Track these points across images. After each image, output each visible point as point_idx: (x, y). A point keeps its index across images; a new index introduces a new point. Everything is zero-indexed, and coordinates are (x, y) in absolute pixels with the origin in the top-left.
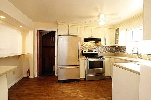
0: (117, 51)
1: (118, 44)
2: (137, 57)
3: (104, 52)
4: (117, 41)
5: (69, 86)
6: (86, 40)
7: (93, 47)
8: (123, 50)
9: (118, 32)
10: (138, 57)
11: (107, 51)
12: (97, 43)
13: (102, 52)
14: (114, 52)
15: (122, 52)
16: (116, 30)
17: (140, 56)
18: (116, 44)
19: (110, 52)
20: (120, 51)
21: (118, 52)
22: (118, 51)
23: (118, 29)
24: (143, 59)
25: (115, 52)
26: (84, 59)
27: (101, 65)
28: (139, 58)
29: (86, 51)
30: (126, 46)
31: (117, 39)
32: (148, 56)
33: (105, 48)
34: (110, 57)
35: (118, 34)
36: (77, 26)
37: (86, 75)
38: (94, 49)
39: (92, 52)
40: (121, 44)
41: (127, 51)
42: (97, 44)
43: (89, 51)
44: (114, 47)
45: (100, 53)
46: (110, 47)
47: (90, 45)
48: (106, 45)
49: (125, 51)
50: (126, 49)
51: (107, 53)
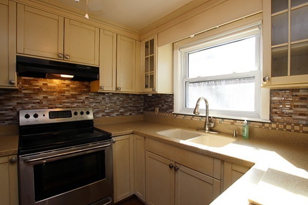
0: (150, 106)
2: (205, 127)
3: (112, 112)
4: (150, 80)
7: (73, 96)
8: (165, 106)
9: (152, 52)
10: (207, 128)
11: (122, 110)
12: (86, 83)
13: (108, 114)
14: (142, 111)
15: (163, 110)
16: (147, 47)
17: (212, 125)
18: (146, 86)
19: (130, 110)
20: (157, 109)
21: (152, 111)
22: (153, 108)
23: (152, 42)
25: (144, 109)
26: (6, 159)
28: (211, 130)
29: (36, 116)
30: (173, 95)
31: (149, 74)
32: (232, 123)
33: (115, 98)
34: (131, 131)
35: (152, 59)
38: (75, 105)
39: (68, 114)
40: (161, 88)
41: (177, 109)
42: (88, 87)
43: (52, 115)
44: (143, 97)
45: (100, 115)
46: (131, 96)
47: (58, 90)
48: (117, 89)
49: (172, 107)
50: (172, 102)
51: (122, 114)
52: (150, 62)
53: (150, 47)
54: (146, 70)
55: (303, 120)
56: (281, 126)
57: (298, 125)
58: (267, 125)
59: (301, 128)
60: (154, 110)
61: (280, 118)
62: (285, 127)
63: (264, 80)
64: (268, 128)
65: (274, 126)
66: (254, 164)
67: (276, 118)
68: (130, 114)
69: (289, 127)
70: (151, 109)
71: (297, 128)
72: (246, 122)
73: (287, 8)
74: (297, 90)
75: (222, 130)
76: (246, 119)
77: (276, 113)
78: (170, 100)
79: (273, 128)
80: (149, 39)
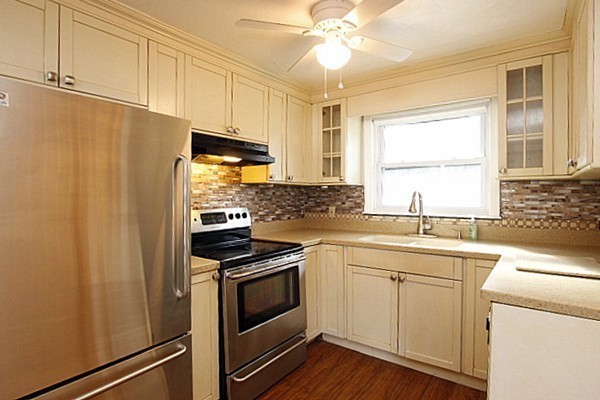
0: (318, 205)
1: (337, 173)
2: (418, 230)
3: (267, 215)
8: (348, 204)
9: (337, 123)
10: (421, 231)
11: (278, 212)
14: (302, 213)
15: (344, 211)
17: (428, 227)
19: (289, 212)
20: (332, 209)
21: (322, 211)
22: (324, 208)
23: (337, 108)
24: (438, 236)
25: (307, 210)
28: (425, 232)
30: (362, 187)
31: (332, 155)
32: (455, 223)
34: (318, 240)
35: (337, 133)
38: (225, 203)
47: (204, 179)
48: (288, 178)
49: (360, 205)
50: (362, 196)
51: (279, 217)
52: (333, 137)
53: (332, 114)
54: (326, 149)
55: (534, 214)
56: (513, 223)
57: (530, 220)
58: (496, 222)
59: (533, 223)
60: (326, 211)
61: (511, 213)
62: (517, 222)
63: (500, 172)
64: (498, 225)
65: (504, 222)
66: (500, 256)
67: (506, 213)
68: (289, 218)
69: (520, 223)
70: (319, 209)
71: (529, 223)
72: (473, 220)
73: (522, 97)
74: (529, 182)
75: (440, 234)
76: (473, 216)
77: (507, 208)
78: (356, 194)
79: (504, 226)
80: (331, 104)
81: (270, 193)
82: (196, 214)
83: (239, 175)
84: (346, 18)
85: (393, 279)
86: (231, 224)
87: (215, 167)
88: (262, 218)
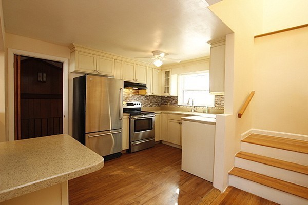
0: (165, 102)
1: (168, 92)
2: (192, 110)
3: (147, 105)
4: (167, 89)
5: (111, 166)
6: (127, 85)
8: (173, 102)
9: (169, 76)
11: (151, 104)
15: (172, 104)
17: (195, 109)
18: (165, 92)
19: (155, 104)
20: (169, 104)
21: (166, 104)
23: (169, 72)
25: (161, 104)
26: (127, 117)
27: (149, 124)
28: (194, 111)
30: (177, 96)
31: (167, 86)
32: (203, 108)
35: (169, 79)
36: (111, 60)
37: (130, 143)
38: (134, 101)
39: (132, 104)
40: (173, 93)
41: (180, 103)
43: (128, 104)
44: (161, 97)
45: (143, 106)
47: (128, 93)
48: (153, 93)
49: (177, 103)
50: (177, 100)
51: (151, 106)
52: (168, 81)
53: (167, 74)
54: (165, 85)
56: (218, 108)
58: (213, 108)
65: (215, 108)
67: (216, 105)
68: (155, 106)
75: (199, 111)
76: (207, 106)
77: (216, 103)
80: (167, 70)
81: (148, 98)
82: (125, 103)
83: (138, 92)
84: (160, 56)
85: (179, 123)
86: (135, 106)
87: (131, 90)
88: (145, 105)
